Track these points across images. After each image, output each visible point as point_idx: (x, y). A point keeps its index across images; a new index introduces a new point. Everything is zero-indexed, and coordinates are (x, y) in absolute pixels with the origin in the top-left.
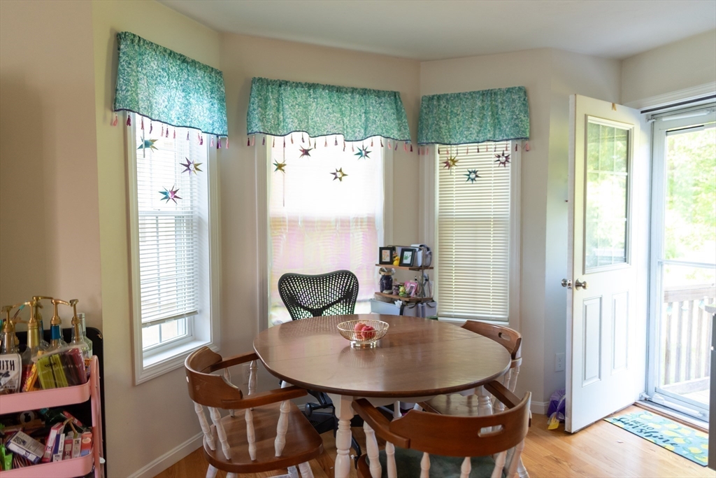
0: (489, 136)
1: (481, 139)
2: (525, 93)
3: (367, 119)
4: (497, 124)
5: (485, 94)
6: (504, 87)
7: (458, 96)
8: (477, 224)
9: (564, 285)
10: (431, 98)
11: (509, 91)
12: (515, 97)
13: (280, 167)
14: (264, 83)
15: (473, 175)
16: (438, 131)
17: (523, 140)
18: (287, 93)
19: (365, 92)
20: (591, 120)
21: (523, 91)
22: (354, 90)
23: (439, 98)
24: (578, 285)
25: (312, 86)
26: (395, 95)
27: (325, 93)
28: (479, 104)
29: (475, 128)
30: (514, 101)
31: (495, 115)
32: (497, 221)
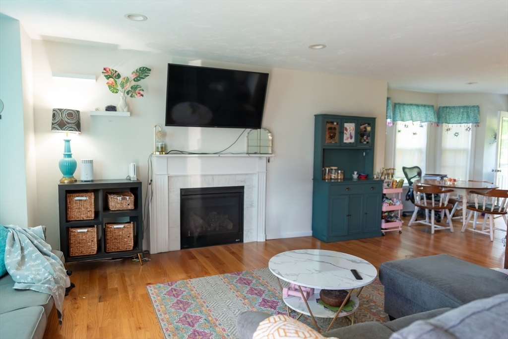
0: (465, 121)
1: (462, 122)
2: (479, 108)
3: (427, 116)
4: (468, 117)
5: (464, 107)
6: (472, 105)
7: (454, 107)
8: (456, 151)
9: (493, 171)
10: (444, 107)
11: (473, 106)
12: (476, 109)
13: (399, 131)
14: (399, 104)
15: (456, 134)
16: (446, 119)
17: (477, 124)
18: (406, 107)
19: (425, 106)
20: (504, 118)
21: (478, 107)
22: (422, 105)
23: (447, 107)
24: (498, 171)
25: (411, 105)
26: (433, 106)
27: (415, 107)
28: (462, 110)
29: (460, 118)
30: (475, 110)
31: (468, 115)
32: (465, 150)
